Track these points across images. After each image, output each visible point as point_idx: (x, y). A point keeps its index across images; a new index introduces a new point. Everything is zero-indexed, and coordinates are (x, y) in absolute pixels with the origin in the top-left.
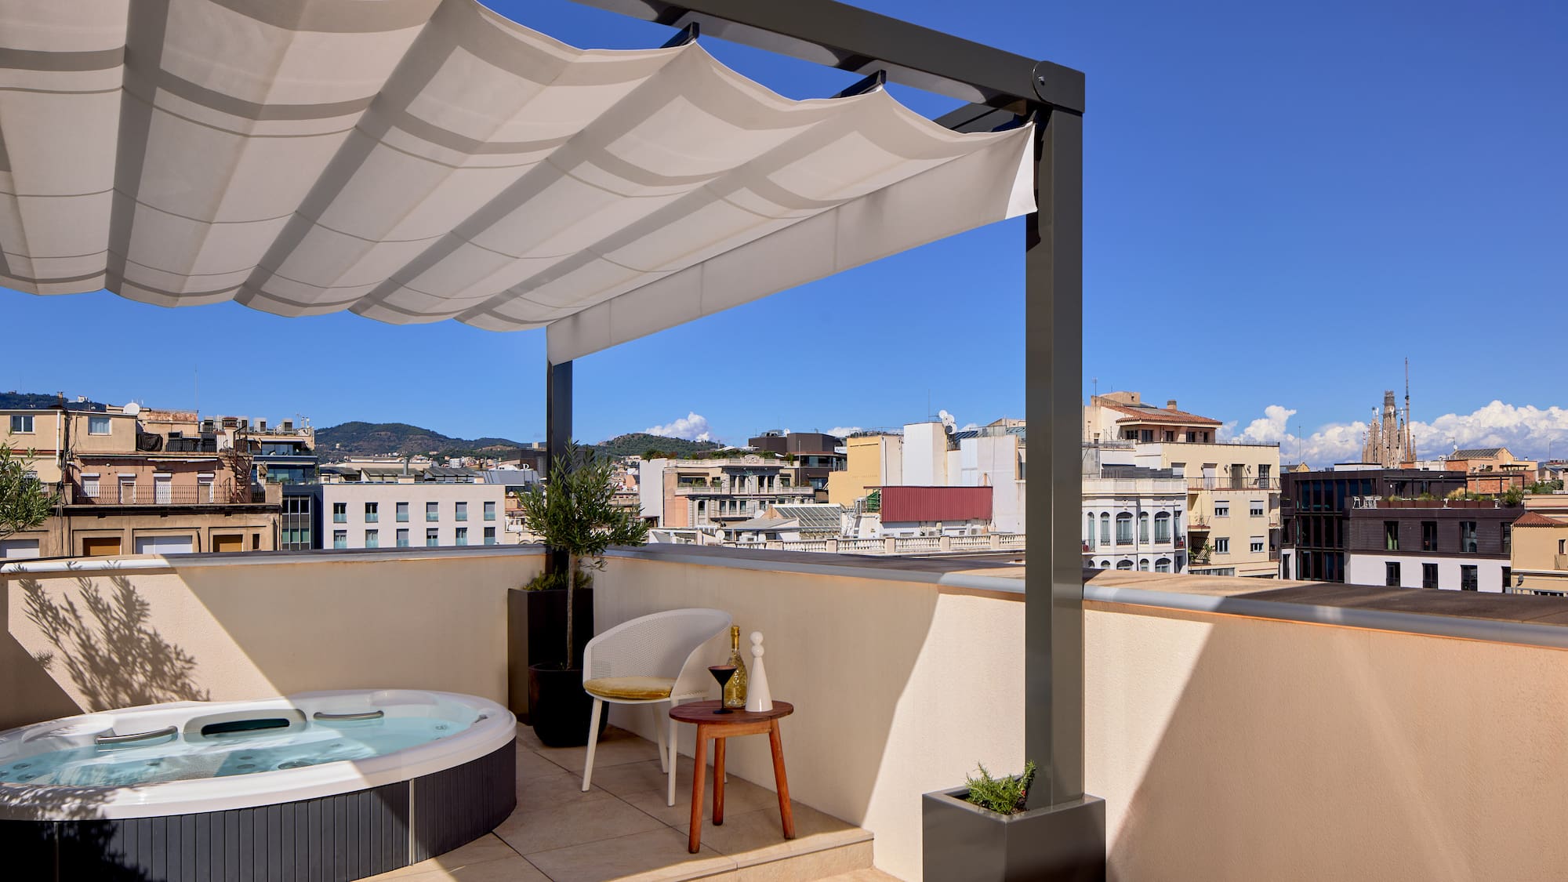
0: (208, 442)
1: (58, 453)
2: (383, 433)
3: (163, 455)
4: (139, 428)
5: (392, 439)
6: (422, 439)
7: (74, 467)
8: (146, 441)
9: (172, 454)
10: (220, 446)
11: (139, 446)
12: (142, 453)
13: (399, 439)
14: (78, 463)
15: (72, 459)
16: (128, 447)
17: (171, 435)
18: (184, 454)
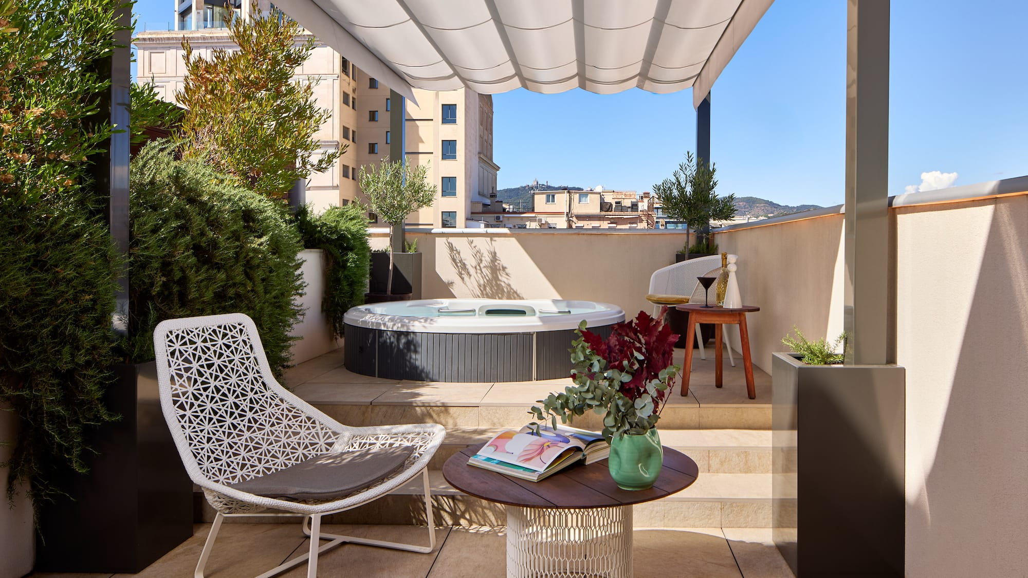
0: (634, 206)
1: (565, 214)
2: (741, 203)
3: (613, 214)
4: (602, 199)
5: (746, 207)
6: (764, 206)
7: (573, 221)
8: (604, 206)
9: (617, 213)
10: (640, 209)
11: (601, 209)
12: (603, 213)
13: (751, 207)
14: (574, 219)
15: (572, 217)
16: (595, 210)
17: (616, 203)
18: (622, 213)
